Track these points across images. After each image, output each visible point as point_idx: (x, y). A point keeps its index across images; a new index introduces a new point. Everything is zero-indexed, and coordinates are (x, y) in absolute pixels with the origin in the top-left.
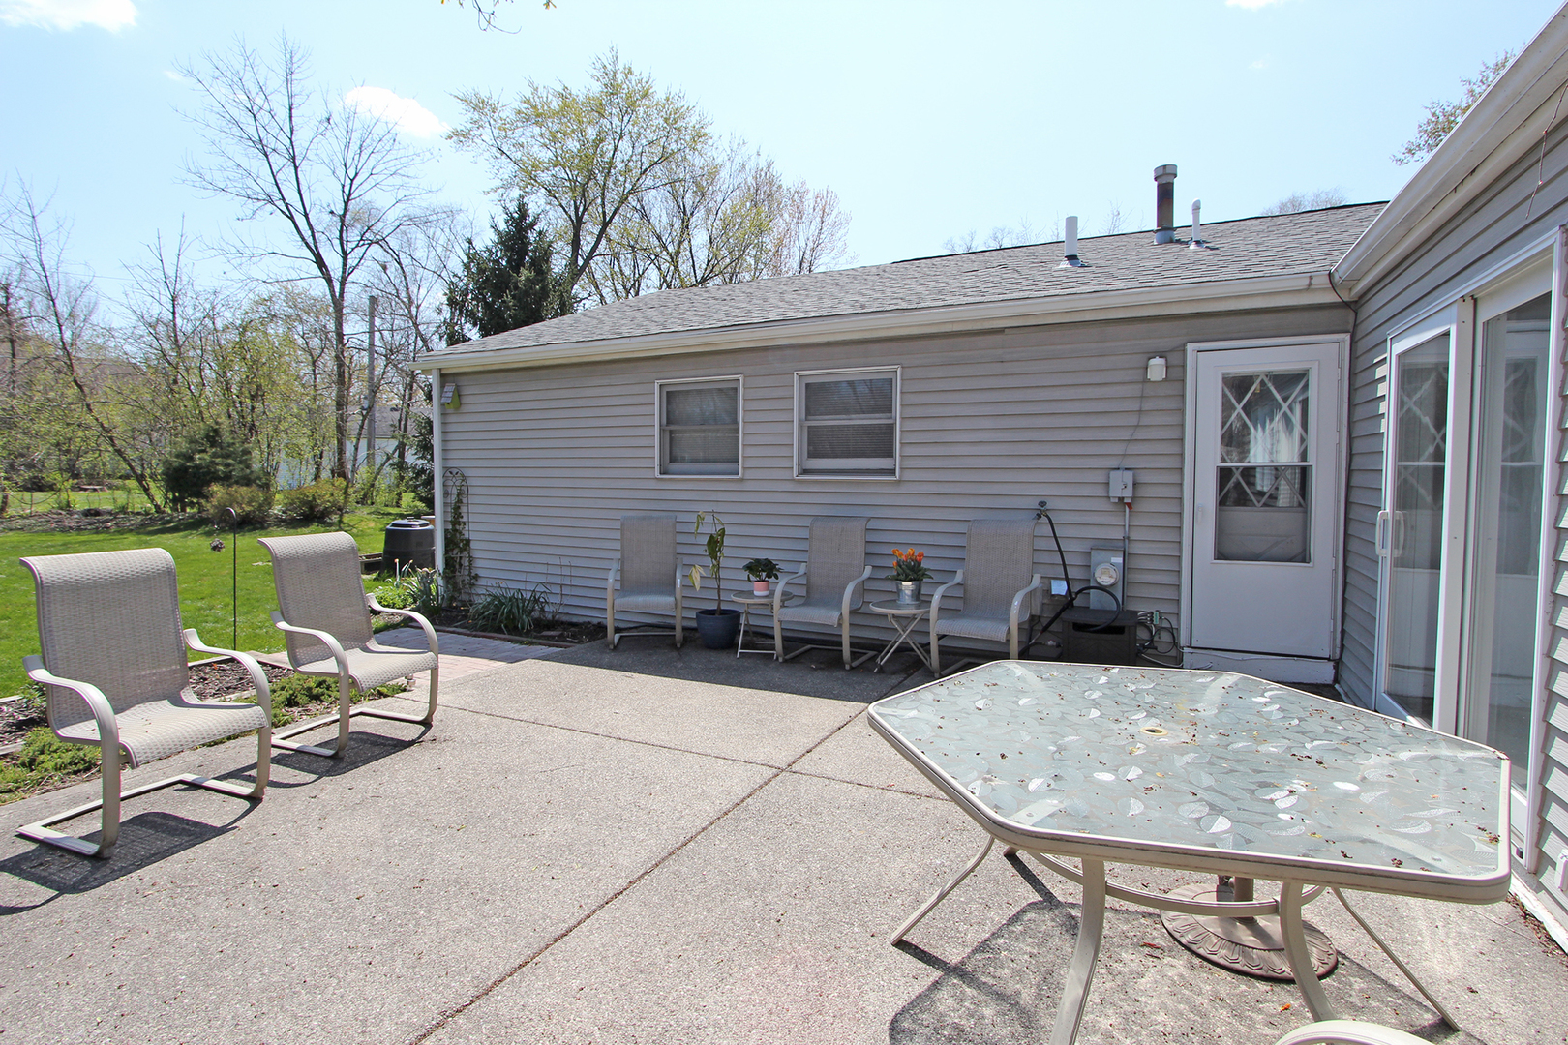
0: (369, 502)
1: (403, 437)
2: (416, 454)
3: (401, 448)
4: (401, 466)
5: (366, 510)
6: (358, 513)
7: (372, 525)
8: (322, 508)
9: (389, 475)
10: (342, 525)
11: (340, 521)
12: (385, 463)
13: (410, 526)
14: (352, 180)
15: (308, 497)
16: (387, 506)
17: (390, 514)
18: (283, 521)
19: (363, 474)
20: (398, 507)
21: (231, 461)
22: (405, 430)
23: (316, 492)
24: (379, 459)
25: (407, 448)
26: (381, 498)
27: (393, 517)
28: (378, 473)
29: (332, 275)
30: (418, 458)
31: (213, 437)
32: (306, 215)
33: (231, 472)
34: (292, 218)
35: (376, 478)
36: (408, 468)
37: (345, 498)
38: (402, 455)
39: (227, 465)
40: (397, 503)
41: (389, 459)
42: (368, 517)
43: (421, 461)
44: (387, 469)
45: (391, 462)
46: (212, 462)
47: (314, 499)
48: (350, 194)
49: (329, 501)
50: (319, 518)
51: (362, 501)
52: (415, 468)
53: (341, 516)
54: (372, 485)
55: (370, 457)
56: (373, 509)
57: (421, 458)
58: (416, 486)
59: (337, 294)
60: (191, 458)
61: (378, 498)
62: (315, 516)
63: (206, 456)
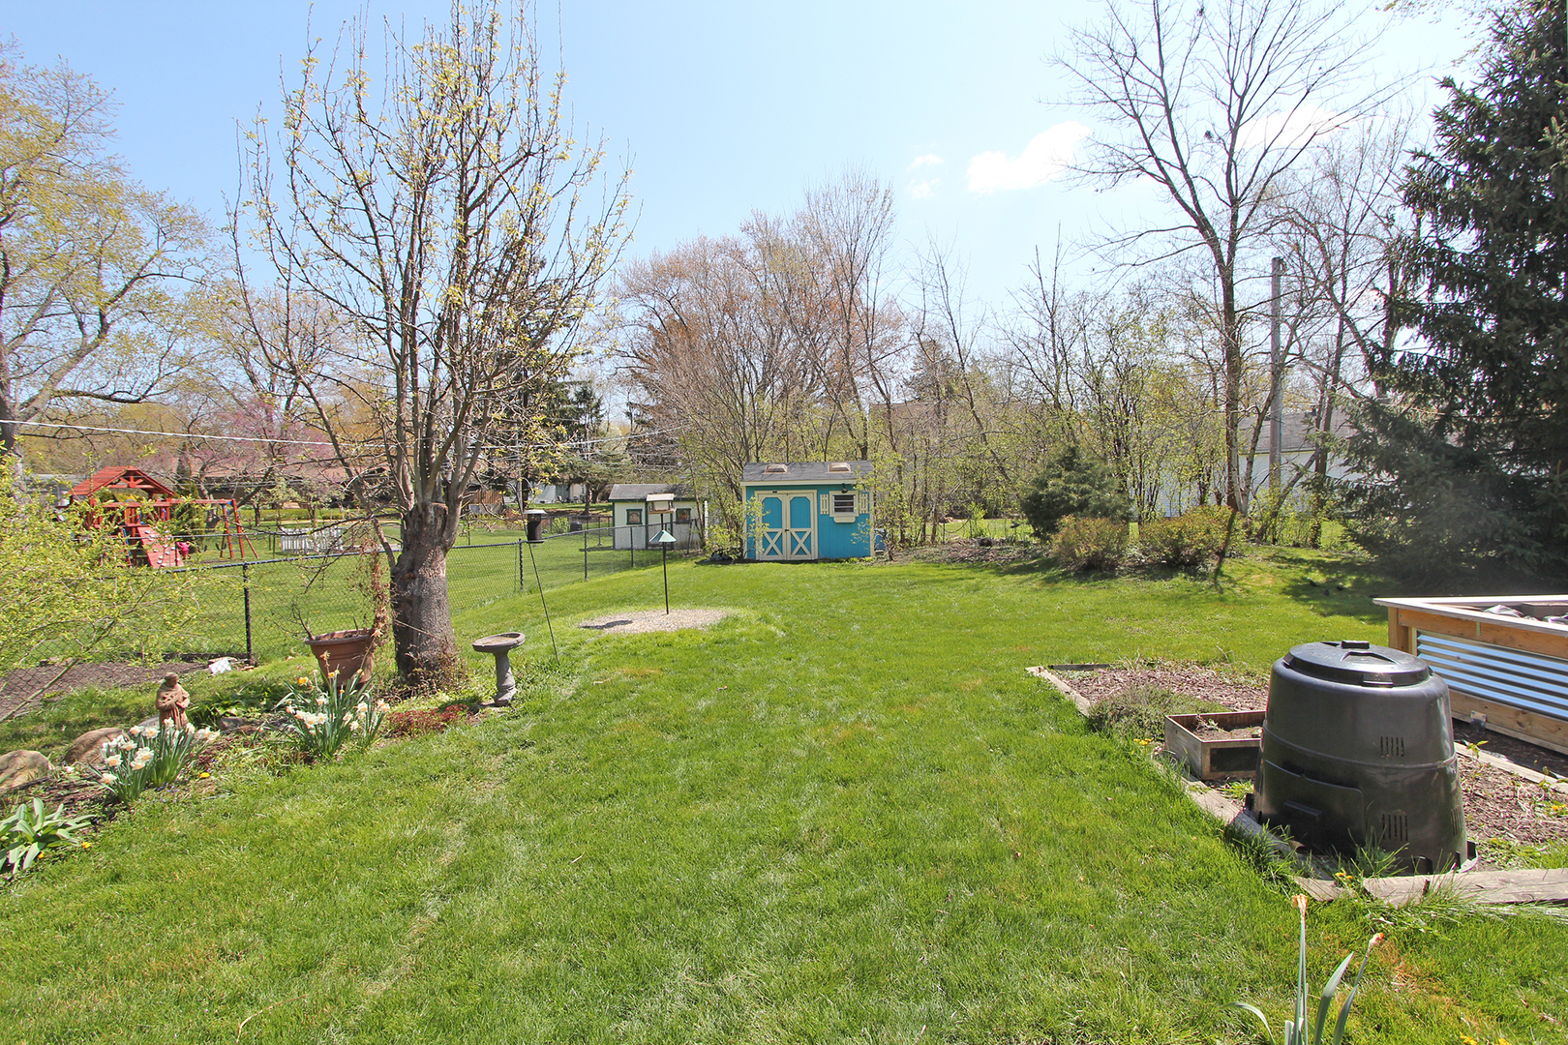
0: (1270, 538)
1: (1323, 438)
2: (1346, 463)
3: (1320, 459)
4: (1320, 484)
5: (1263, 552)
6: (1249, 560)
7: (1268, 581)
8: (1191, 551)
9: (1300, 499)
10: (1219, 579)
11: (1218, 572)
12: (1294, 482)
13: (1358, 677)
14: (1242, 98)
15: (1172, 534)
16: (1297, 545)
17: (1301, 561)
18: (1141, 566)
19: (1263, 496)
20: (1316, 547)
21: (1086, 486)
22: (1327, 428)
23: (1185, 526)
24: (1286, 477)
25: (1329, 455)
26: (1288, 534)
27: (1304, 567)
28: (1284, 497)
29: (1219, 235)
30: (1352, 470)
31: (1070, 459)
32: (1183, 168)
33: (1086, 500)
34: (1167, 181)
35: (1280, 503)
36: (1332, 489)
37: (1229, 535)
38: (1321, 468)
39: (1084, 492)
40: (1313, 540)
41: (1300, 475)
42: (1264, 565)
43: (1355, 476)
44: (1298, 490)
45: (1303, 479)
46: (1065, 489)
47: (1181, 536)
48: (1240, 116)
49: (1203, 541)
50: (1188, 565)
51: (1260, 538)
52: (1343, 487)
53: (1220, 563)
54: (1275, 515)
55: (1274, 474)
56: (1274, 549)
57: (1357, 469)
58: (1348, 517)
59: (1225, 259)
60: (1044, 485)
61: (1284, 532)
62: (1183, 562)
63: (1061, 482)
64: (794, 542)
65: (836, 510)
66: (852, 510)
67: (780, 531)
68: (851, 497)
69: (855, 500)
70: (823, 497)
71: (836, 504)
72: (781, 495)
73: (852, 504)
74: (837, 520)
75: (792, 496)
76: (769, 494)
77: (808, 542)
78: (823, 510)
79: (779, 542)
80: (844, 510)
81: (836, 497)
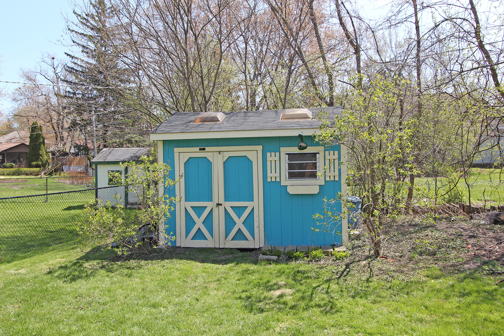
64: (229, 222)
65: (292, 176)
66: (313, 175)
67: (209, 205)
68: (314, 155)
69: (320, 159)
70: (271, 157)
71: (291, 166)
72: (210, 153)
73: (315, 166)
74: (292, 190)
75: (227, 155)
76: (194, 152)
77: (249, 222)
78: (272, 175)
79: (208, 221)
80: (302, 175)
81: (291, 156)
